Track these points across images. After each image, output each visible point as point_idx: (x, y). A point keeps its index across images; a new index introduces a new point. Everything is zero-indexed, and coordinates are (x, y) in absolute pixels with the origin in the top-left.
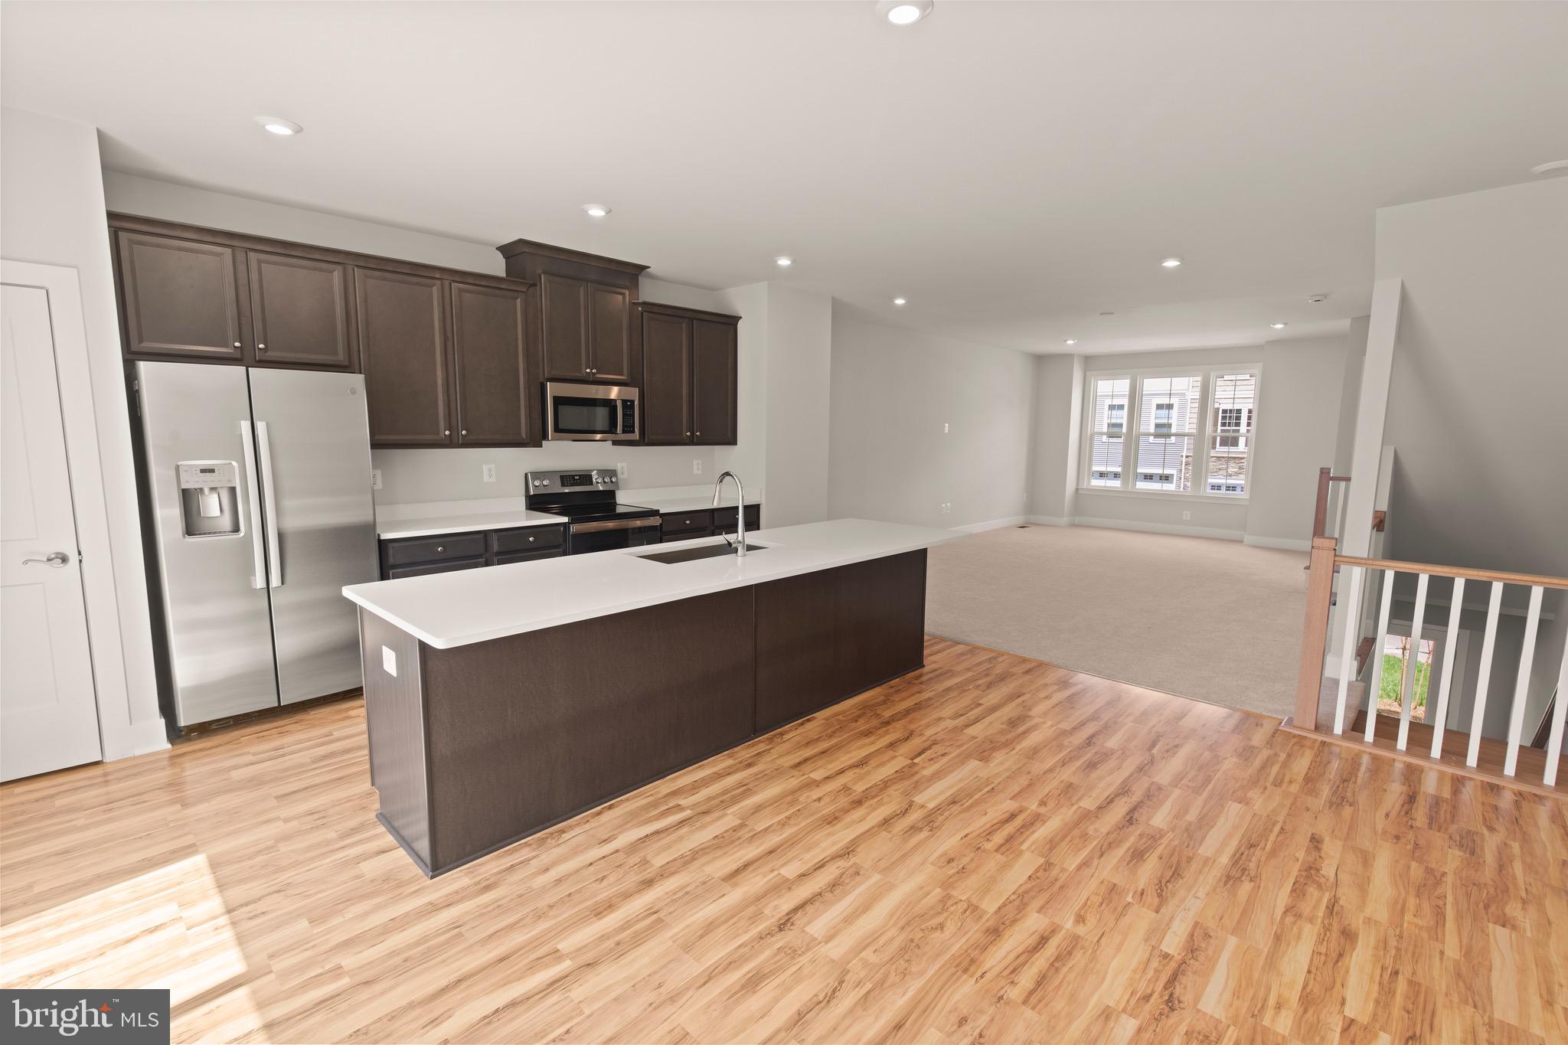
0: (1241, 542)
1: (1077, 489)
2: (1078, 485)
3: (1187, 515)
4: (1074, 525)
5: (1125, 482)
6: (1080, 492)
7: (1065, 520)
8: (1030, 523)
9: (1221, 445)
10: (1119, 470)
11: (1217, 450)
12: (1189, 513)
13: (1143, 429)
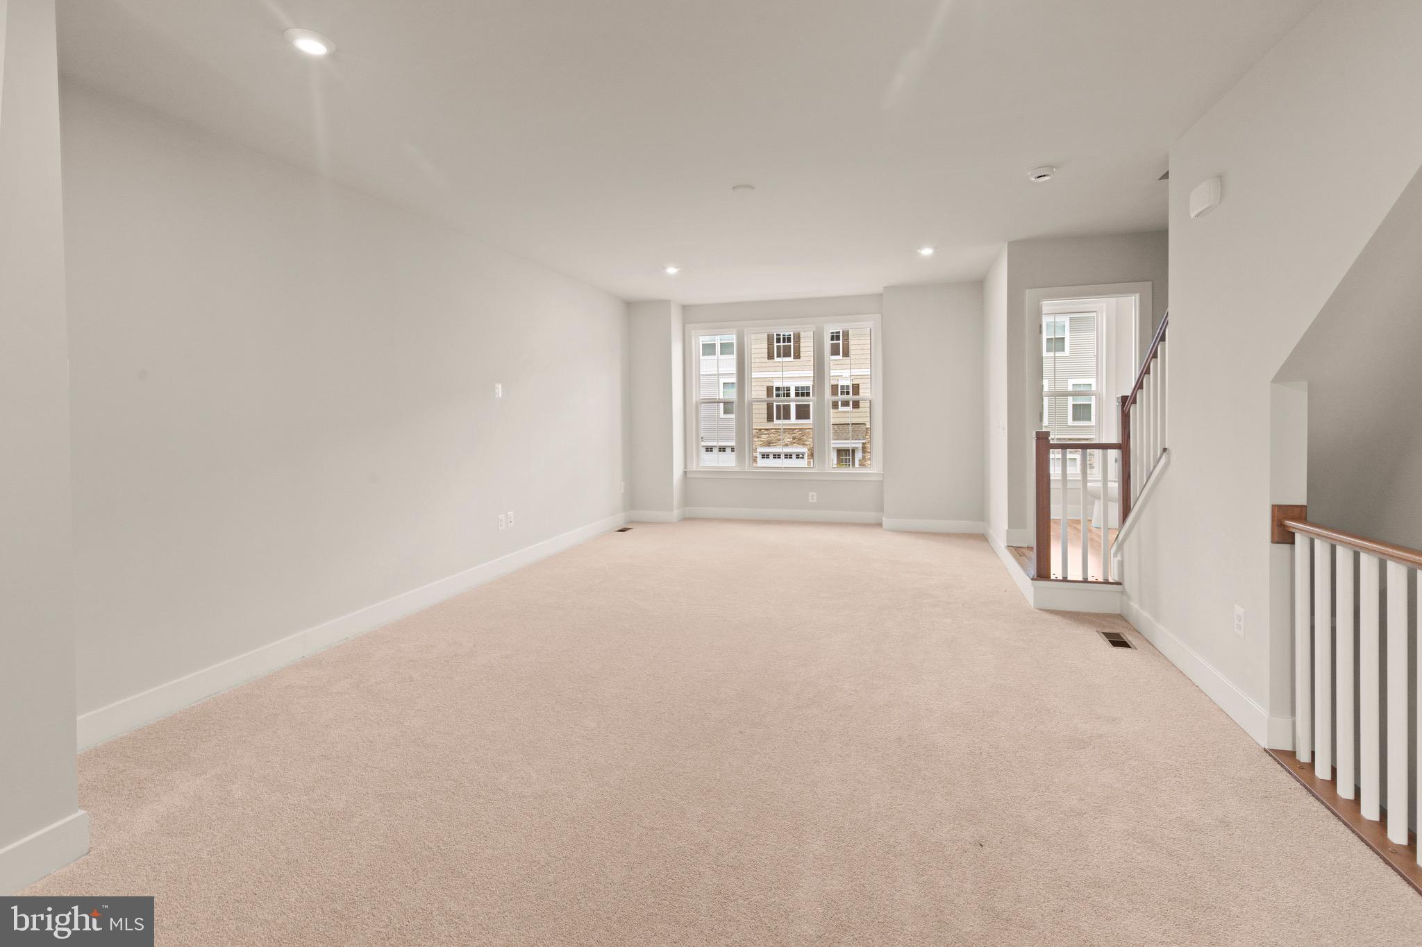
0: (880, 525)
1: (685, 473)
2: (685, 468)
3: (813, 497)
4: (687, 519)
5: (741, 459)
6: (689, 476)
7: (676, 513)
8: (632, 522)
9: (842, 406)
10: (733, 444)
11: (839, 410)
12: (815, 494)
13: (755, 395)
